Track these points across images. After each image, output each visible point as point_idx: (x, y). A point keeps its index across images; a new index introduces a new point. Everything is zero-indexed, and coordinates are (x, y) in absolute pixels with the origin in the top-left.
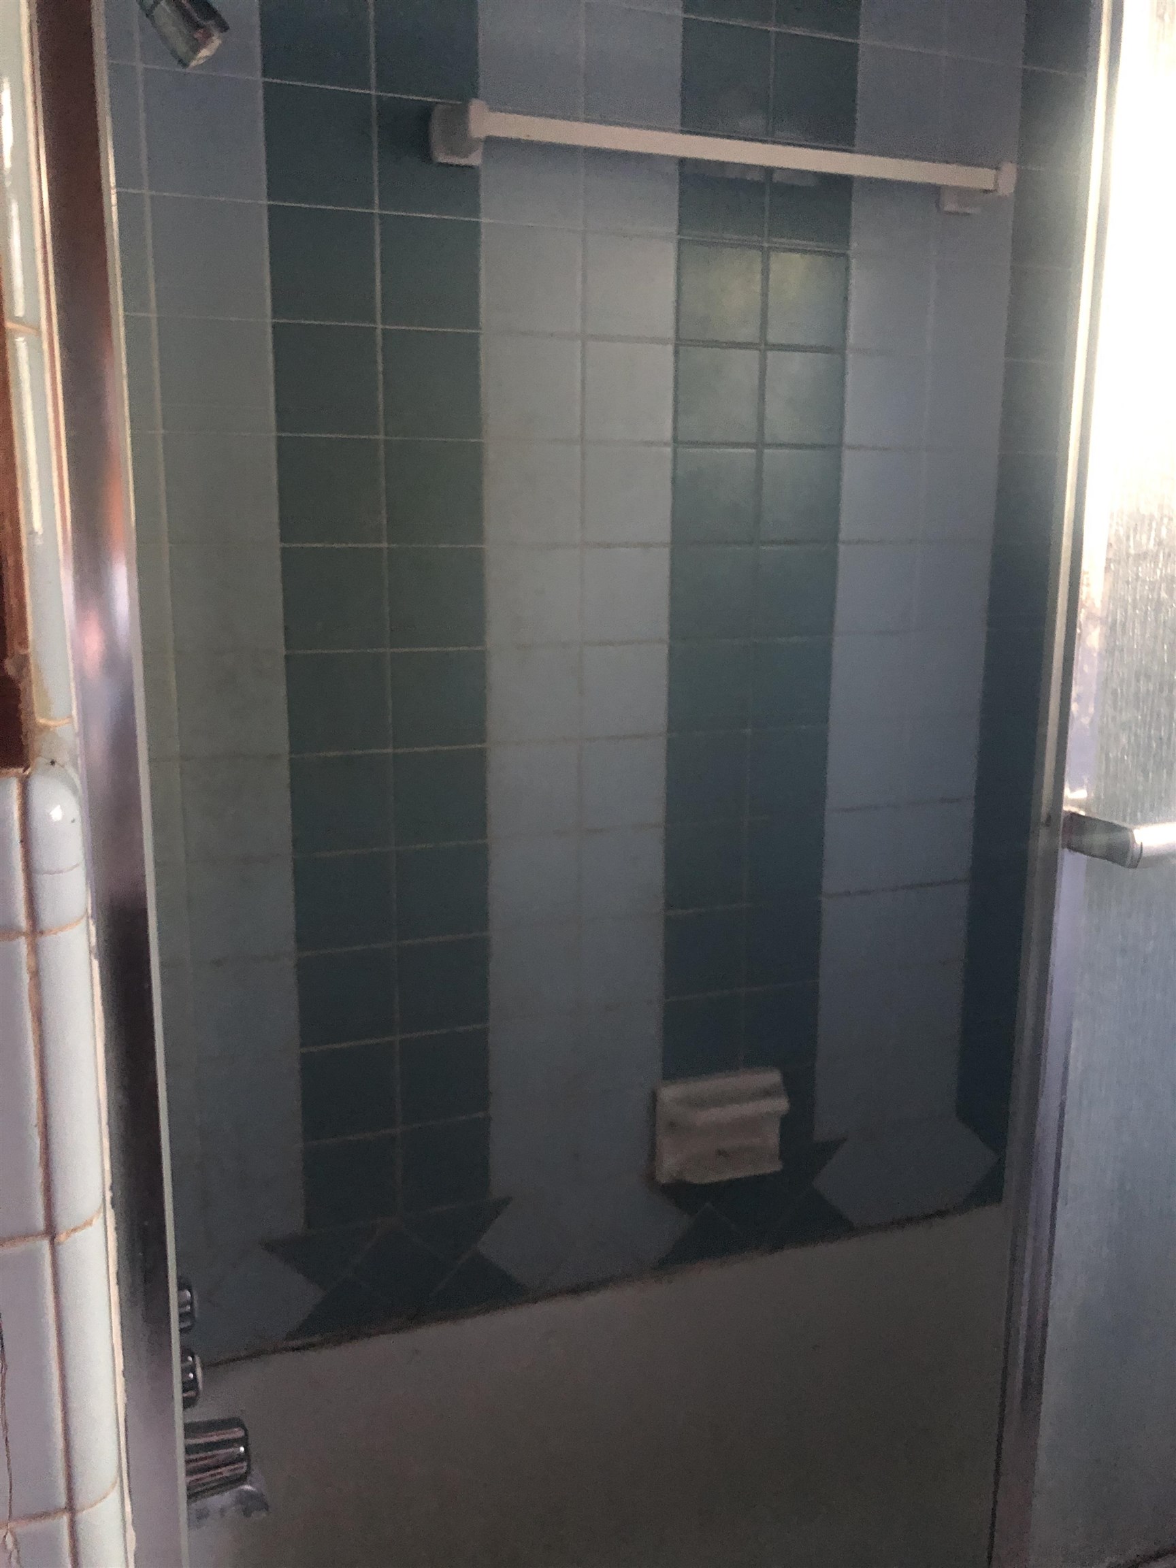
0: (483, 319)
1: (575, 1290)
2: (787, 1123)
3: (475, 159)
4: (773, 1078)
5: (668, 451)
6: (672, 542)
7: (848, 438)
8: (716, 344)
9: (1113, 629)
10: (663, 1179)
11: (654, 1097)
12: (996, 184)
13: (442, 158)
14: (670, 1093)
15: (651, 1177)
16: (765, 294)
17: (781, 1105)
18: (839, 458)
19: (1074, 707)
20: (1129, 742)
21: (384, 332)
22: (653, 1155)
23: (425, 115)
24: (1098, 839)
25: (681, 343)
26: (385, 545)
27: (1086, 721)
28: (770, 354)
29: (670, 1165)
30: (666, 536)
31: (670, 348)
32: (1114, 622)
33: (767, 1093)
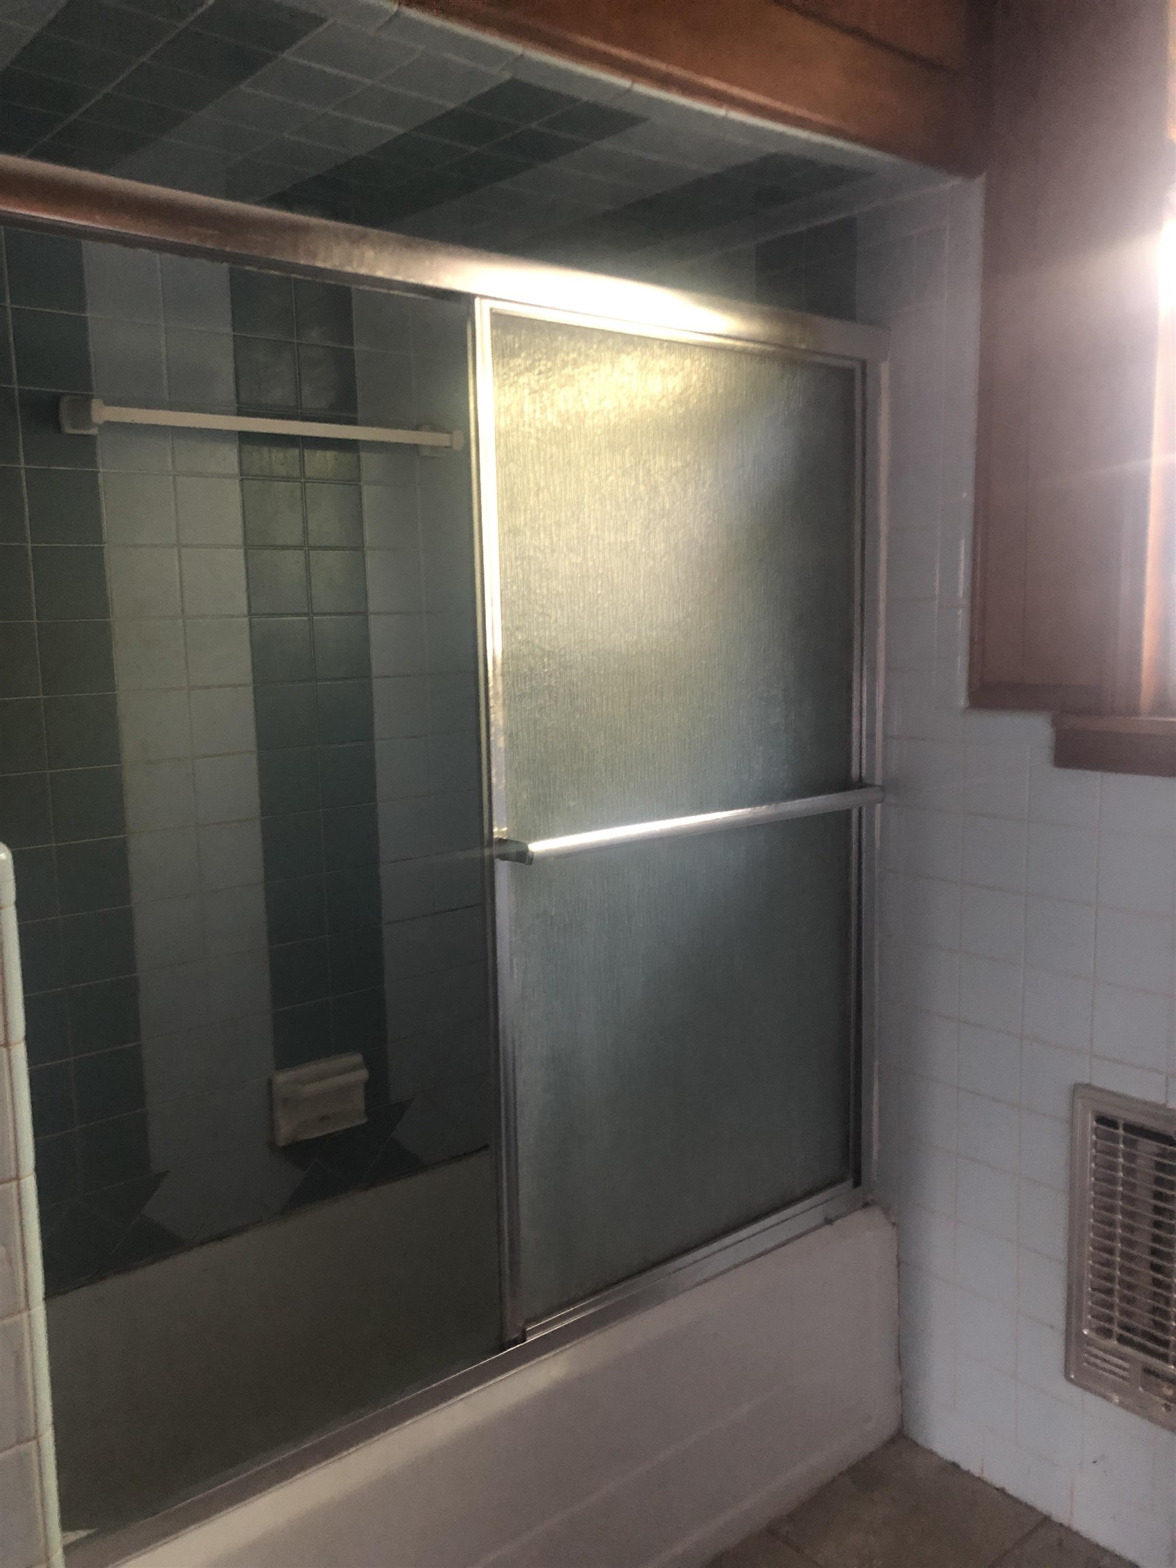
0: (105, 538)
1: (221, 1237)
2: (368, 1085)
3: (93, 431)
4: (357, 1058)
5: (246, 620)
6: (254, 682)
7: (372, 607)
8: (274, 547)
9: (511, 737)
10: (281, 1143)
11: (270, 1083)
12: (451, 441)
13: (69, 430)
14: (281, 1078)
15: (272, 1145)
16: (305, 520)
17: (363, 1074)
18: (367, 620)
19: (494, 780)
20: (527, 797)
21: (33, 549)
22: (272, 1126)
23: (56, 401)
24: (512, 849)
25: (249, 547)
26: (41, 696)
27: (502, 787)
28: (311, 552)
29: (286, 1130)
30: (248, 678)
31: (242, 551)
32: (511, 733)
33: (354, 1068)
